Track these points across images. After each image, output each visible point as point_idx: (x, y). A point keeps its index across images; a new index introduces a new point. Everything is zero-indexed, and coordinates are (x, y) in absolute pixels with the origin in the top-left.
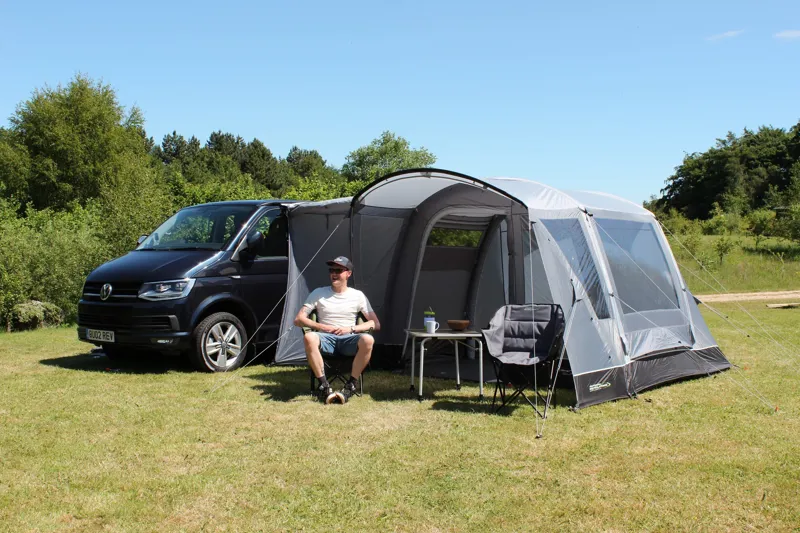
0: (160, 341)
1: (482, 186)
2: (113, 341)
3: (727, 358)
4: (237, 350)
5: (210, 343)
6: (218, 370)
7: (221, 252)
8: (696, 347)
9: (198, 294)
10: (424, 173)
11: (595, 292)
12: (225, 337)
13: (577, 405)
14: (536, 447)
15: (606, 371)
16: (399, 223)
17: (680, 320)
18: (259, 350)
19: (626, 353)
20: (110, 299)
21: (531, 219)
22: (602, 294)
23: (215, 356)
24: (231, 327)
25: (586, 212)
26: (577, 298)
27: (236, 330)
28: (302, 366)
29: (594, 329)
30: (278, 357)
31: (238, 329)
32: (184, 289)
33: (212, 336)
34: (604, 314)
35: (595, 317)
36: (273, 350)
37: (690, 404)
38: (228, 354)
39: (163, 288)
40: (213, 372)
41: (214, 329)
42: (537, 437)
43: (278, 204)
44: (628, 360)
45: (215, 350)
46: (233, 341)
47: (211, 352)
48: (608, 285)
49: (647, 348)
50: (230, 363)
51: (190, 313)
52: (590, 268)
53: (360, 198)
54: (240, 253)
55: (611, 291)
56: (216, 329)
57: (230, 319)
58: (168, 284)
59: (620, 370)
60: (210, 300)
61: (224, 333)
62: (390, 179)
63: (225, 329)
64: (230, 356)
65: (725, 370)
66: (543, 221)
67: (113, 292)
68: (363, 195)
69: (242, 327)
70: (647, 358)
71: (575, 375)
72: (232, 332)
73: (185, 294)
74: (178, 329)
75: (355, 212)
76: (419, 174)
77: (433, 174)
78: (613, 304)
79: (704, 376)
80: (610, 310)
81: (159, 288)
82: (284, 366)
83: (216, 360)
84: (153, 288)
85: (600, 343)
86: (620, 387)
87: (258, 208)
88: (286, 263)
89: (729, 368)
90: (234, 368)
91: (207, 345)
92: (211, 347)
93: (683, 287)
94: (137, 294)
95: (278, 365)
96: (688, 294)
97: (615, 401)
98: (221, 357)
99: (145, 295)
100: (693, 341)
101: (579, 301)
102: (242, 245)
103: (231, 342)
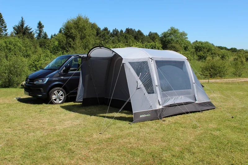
0: (39, 96)
1: (112, 51)
4: (62, 98)
6: (56, 104)
7: (58, 70)
8: (197, 102)
13: (133, 122)
15: (149, 111)
16: (107, 62)
17: (190, 93)
19: (160, 105)
21: (123, 62)
23: (55, 100)
24: (61, 91)
25: (151, 59)
29: (146, 98)
30: (76, 100)
32: (45, 81)
33: (54, 94)
34: (151, 92)
35: (146, 94)
36: (75, 98)
38: (60, 99)
41: (55, 92)
43: (78, 56)
44: (161, 107)
45: (55, 98)
48: (156, 83)
53: (89, 55)
54: (63, 70)
55: (157, 85)
57: (60, 89)
58: (41, 80)
59: (156, 110)
60: (53, 84)
61: (58, 93)
62: (94, 49)
64: (60, 100)
66: (130, 63)
67: (30, 82)
69: (64, 91)
71: (133, 112)
72: (61, 93)
73: (45, 83)
74: (43, 92)
75: (89, 59)
76: (99, 48)
77: (102, 48)
78: (158, 90)
80: (155, 91)
81: (39, 81)
82: (78, 102)
83: (56, 101)
84: (37, 81)
87: (71, 57)
88: (80, 72)
89: (214, 108)
90: (62, 103)
91: (53, 97)
92: (54, 97)
93: (194, 82)
94: (33, 82)
95: (77, 102)
96: (195, 84)
97: (152, 120)
98: (58, 100)
99: (35, 83)
100: (196, 100)
101: (138, 88)
102: (64, 68)
103: (61, 96)
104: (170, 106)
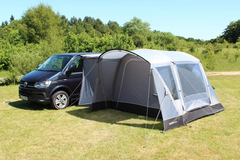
0: (41, 101)
1: (137, 56)
2: (27, 100)
3: (223, 106)
4: (65, 102)
5: (57, 101)
7: (60, 72)
8: (211, 105)
9: (52, 86)
10: (119, 50)
11: (174, 91)
12: (61, 99)
13: (164, 130)
15: (176, 117)
16: (117, 63)
17: (206, 96)
18: (73, 101)
19: (184, 110)
20: (26, 87)
22: (177, 91)
23: (58, 105)
24: (64, 95)
25: (173, 63)
26: (166, 94)
27: (65, 96)
28: (87, 106)
29: (172, 104)
30: (79, 104)
33: (57, 98)
34: (176, 98)
35: (173, 99)
36: (78, 102)
38: (63, 103)
39: (41, 84)
40: (58, 109)
41: (58, 96)
42: (144, 147)
43: (80, 56)
44: (185, 112)
46: (65, 100)
48: (179, 87)
49: (191, 108)
50: (64, 106)
51: (51, 92)
52: (173, 82)
53: (101, 57)
54: (66, 72)
55: (180, 89)
56: (59, 96)
57: (63, 93)
58: (43, 83)
59: (181, 116)
60: (58, 87)
61: (61, 97)
62: (109, 52)
63: (61, 96)
65: (223, 110)
66: (156, 68)
67: (27, 85)
68: (102, 56)
69: (67, 95)
70: (192, 111)
71: (164, 120)
72: (64, 97)
73: (48, 86)
74: (46, 97)
75: (100, 61)
76: (118, 50)
77: (122, 51)
78: (180, 94)
79: (214, 114)
80: (179, 96)
81: (40, 84)
82: (81, 106)
83: (59, 105)
84: (38, 84)
85: (175, 108)
86: (181, 122)
87: (73, 57)
88: (82, 74)
90: (65, 108)
91: (56, 101)
92: (57, 102)
93: (208, 85)
94: (34, 86)
95: (79, 106)
96: (209, 87)
97: (179, 127)
99: (36, 86)
100: (210, 103)
101: (167, 95)
102: (67, 69)
103: (64, 100)
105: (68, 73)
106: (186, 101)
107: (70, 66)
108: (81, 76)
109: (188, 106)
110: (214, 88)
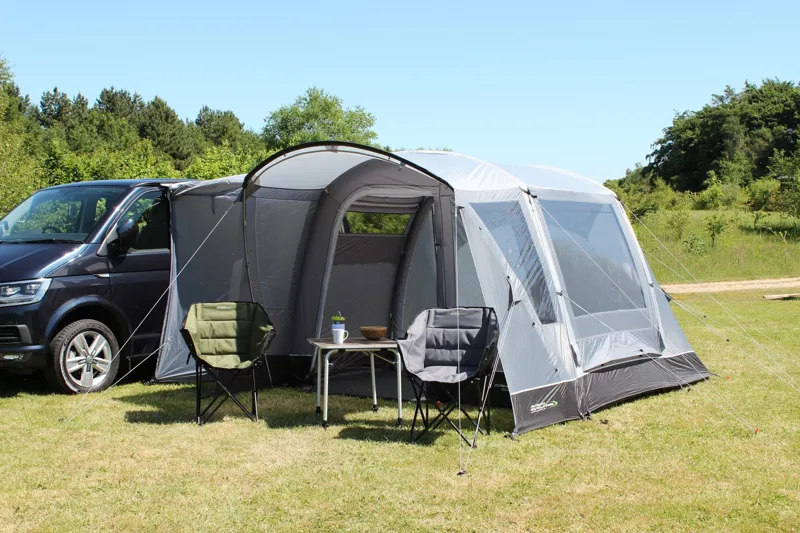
0: (7, 357)
1: (399, 162)
3: (706, 365)
4: (106, 366)
5: (72, 358)
6: (82, 390)
7: (83, 246)
8: (666, 354)
9: (54, 298)
10: (330, 147)
11: (539, 290)
12: (90, 350)
13: (516, 430)
14: (457, 486)
15: (552, 387)
16: (304, 207)
17: (644, 322)
18: (135, 365)
19: (577, 364)
21: (458, 203)
22: (548, 292)
23: (77, 374)
24: (98, 337)
25: (528, 193)
26: (515, 300)
27: (105, 341)
28: (189, 383)
29: (535, 337)
30: (158, 374)
31: (107, 339)
32: (36, 291)
33: (74, 349)
34: (548, 318)
35: (538, 321)
36: (152, 364)
37: (653, 426)
38: (94, 370)
39: (10, 291)
40: (75, 393)
41: (76, 341)
42: (460, 474)
43: (158, 185)
44: (580, 373)
45: (77, 367)
46: (102, 355)
47: (72, 369)
48: (555, 281)
49: (602, 357)
50: (98, 381)
51: (44, 321)
52: (533, 261)
53: (253, 179)
54: (109, 246)
55: (558, 288)
56: (79, 341)
57: (97, 327)
58: (16, 286)
59: (570, 385)
60: (72, 304)
61: (89, 344)
62: (288, 155)
63: (90, 340)
64: (97, 373)
65: (702, 380)
66: (474, 205)
68: (257, 174)
69: (112, 336)
70: (604, 369)
71: (511, 394)
72: (100, 343)
73: (38, 298)
74: (31, 342)
75: (248, 195)
76: (323, 148)
77: (340, 148)
78: (562, 306)
79: (677, 388)
80: (557, 313)
81: (5, 290)
82: (166, 383)
83: (78, 378)
85: (544, 354)
86: (569, 405)
87: (130, 190)
88: (168, 255)
89: (707, 378)
90: (104, 387)
91: (68, 360)
92: (72, 363)
93: (651, 282)
95: (158, 382)
96: (655, 289)
97: (563, 423)
98: (85, 374)
100: (662, 347)
101: (517, 303)
102: (111, 236)
103: (98, 356)
104: (603, 371)
105: (117, 250)
106: (582, 332)
107: (122, 222)
108: (164, 264)
109: (589, 352)
110: (669, 300)
